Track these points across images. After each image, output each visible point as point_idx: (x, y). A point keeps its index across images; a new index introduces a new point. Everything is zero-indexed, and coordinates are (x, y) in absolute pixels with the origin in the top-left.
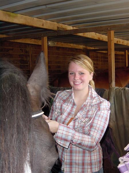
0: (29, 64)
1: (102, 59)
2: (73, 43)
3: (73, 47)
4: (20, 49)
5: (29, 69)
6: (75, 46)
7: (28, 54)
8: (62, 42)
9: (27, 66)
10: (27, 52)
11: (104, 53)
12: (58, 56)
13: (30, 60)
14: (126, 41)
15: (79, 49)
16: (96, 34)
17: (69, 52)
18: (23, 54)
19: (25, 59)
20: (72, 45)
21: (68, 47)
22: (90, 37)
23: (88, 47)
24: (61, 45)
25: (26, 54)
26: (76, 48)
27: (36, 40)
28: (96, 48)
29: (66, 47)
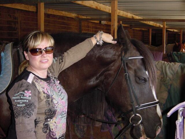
0: (18, 31)
1: (94, 29)
2: (65, 10)
3: (64, 15)
4: (9, 15)
5: (17, 37)
6: (66, 14)
7: (16, 20)
8: (53, 9)
9: (16, 33)
10: (15, 18)
11: (96, 23)
12: (48, 24)
13: (19, 27)
14: (122, 11)
15: (71, 18)
16: (94, 3)
17: (60, 20)
18: (11, 20)
19: (13, 26)
20: (63, 12)
21: (59, 15)
22: (88, 5)
23: (80, 16)
24: (52, 12)
25: (14, 20)
26: (68, 16)
27: (26, 6)
28: (88, 18)
29: (58, 14)
